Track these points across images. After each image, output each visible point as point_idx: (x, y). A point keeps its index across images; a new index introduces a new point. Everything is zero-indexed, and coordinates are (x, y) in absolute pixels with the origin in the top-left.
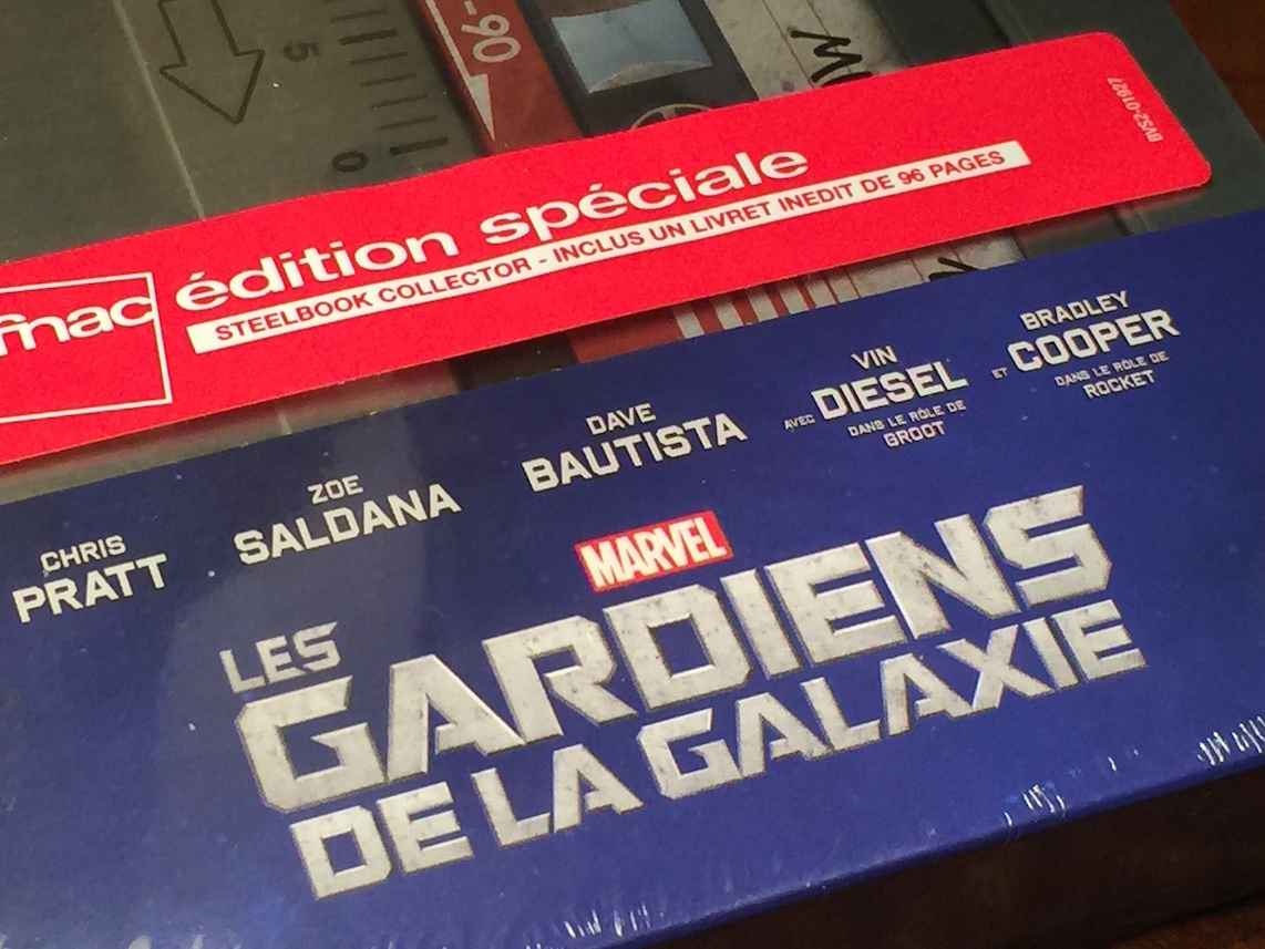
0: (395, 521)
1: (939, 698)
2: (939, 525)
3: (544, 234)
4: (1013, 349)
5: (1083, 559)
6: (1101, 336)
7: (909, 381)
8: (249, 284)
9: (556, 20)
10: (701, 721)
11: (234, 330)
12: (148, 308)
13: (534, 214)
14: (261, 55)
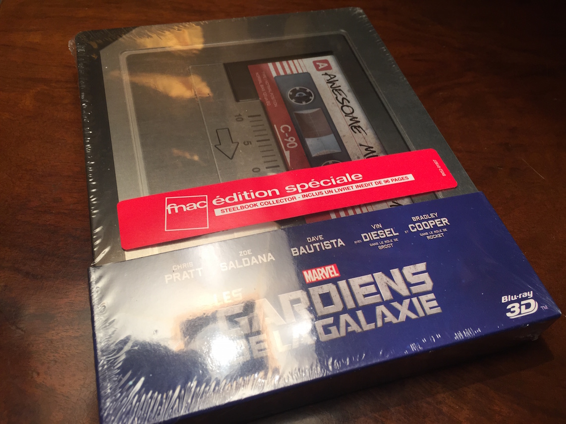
0: (259, 262)
1: (390, 318)
2: (391, 271)
3: (300, 191)
4: (410, 226)
5: (426, 282)
6: (431, 224)
7: (385, 233)
8: (230, 200)
9: (306, 139)
10: (330, 320)
11: (225, 211)
12: (206, 204)
13: (298, 186)
14: (238, 143)
